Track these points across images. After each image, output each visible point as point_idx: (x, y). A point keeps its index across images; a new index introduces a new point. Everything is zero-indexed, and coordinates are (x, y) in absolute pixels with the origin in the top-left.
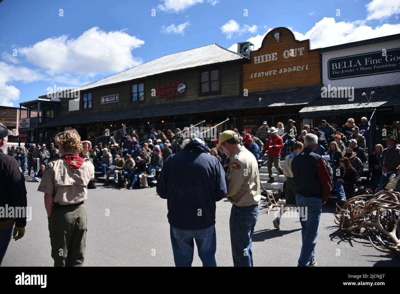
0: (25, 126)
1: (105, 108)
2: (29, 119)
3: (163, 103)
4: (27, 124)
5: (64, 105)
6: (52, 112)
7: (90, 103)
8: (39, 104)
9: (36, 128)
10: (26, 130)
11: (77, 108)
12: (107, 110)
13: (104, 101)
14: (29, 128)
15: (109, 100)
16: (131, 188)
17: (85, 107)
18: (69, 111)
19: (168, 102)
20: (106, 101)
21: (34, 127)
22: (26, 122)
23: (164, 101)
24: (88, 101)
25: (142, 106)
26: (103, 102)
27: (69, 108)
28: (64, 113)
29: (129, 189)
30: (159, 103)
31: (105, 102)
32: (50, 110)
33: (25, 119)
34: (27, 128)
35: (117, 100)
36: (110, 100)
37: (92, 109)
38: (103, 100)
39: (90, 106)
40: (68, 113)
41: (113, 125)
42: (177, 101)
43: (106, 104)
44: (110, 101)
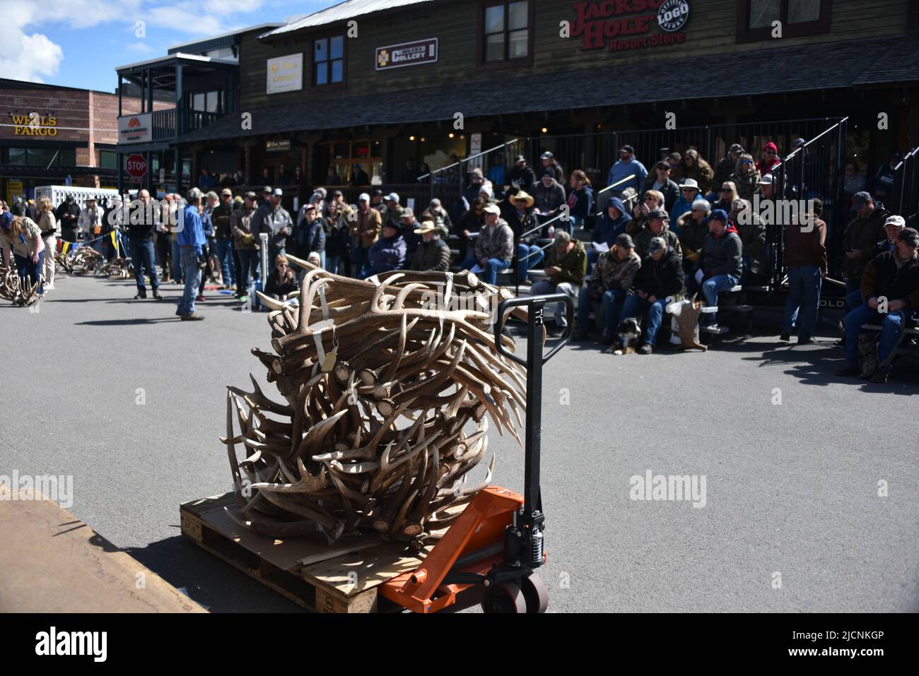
0: (138, 138)
1: (389, 82)
2: (150, 115)
3: (600, 64)
4: (144, 132)
5: (251, 74)
6: (213, 97)
7: (338, 67)
8: (179, 69)
9: (173, 142)
10: (141, 149)
11: (297, 84)
12: (396, 89)
13: (387, 59)
14: (150, 143)
15: (403, 58)
16: (647, 348)
17: (322, 79)
18: (268, 92)
19: (619, 61)
20: (394, 60)
21: (167, 141)
22: (139, 125)
23: (603, 59)
24: (330, 62)
25: (520, 74)
26: (383, 64)
27: (268, 84)
28: (253, 100)
29: (644, 353)
30: (584, 65)
31: (390, 63)
32: (205, 91)
33: (138, 117)
34: (144, 143)
35: (433, 58)
36: (409, 58)
37: (343, 86)
38: (383, 59)
39: (338, 77)
40: (264, 99)
41: (418, 138)
42: (652, 57)
43: (394, 71)
44: (408, 61)
